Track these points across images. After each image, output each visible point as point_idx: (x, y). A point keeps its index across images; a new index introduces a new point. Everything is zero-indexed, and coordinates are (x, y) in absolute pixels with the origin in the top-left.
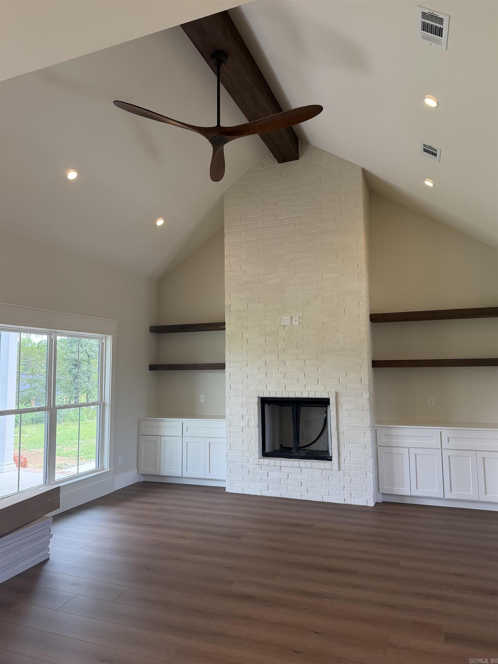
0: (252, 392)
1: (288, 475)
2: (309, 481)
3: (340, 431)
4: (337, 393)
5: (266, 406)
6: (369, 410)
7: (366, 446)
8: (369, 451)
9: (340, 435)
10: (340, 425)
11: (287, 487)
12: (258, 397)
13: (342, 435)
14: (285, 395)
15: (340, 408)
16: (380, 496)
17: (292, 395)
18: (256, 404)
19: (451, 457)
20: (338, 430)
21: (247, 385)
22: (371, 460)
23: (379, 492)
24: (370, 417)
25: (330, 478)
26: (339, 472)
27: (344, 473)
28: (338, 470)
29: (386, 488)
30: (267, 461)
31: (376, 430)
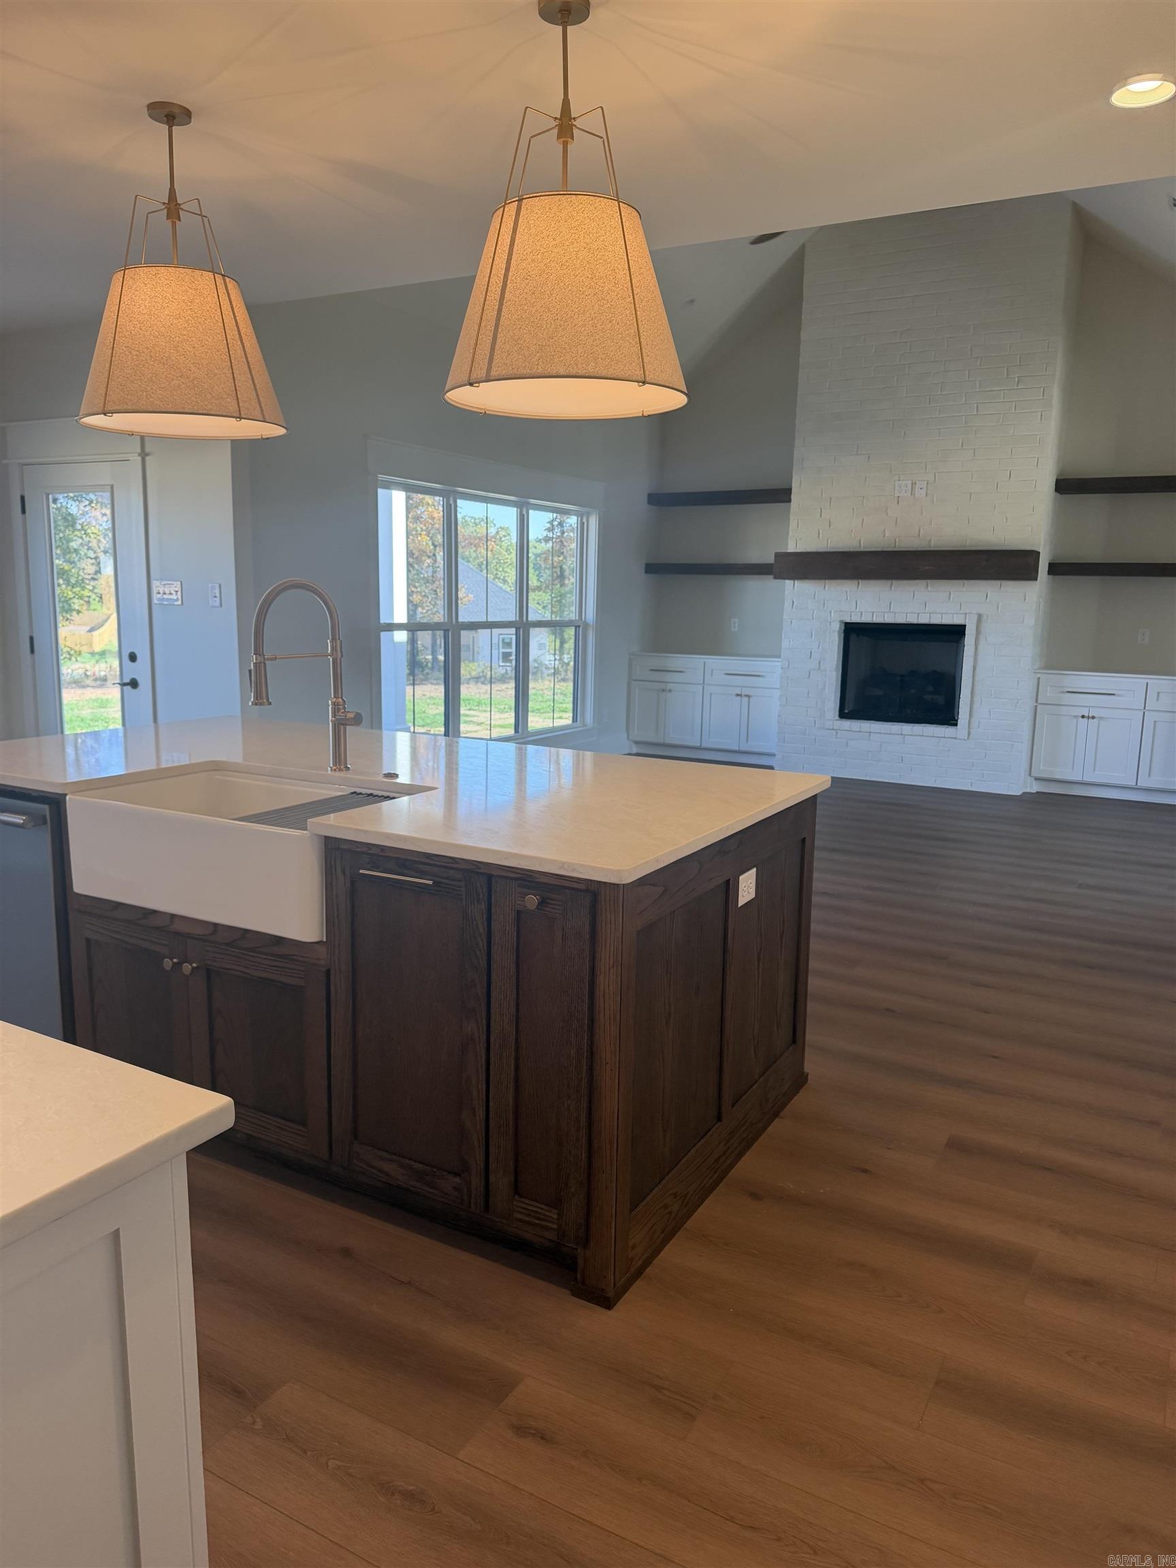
0: (831, 612)
2: (916, 756)
3: (977, 678)
4: (980, 616)
5: (853, 637)
6: (1033, 645)
7: (1018, 702)
8: (1023, 710)
9: (976, 685)
10: (978, 669)
11: (878, 763)
12: (841, 622)
13: (980, 684)
14: (889, 619)
15: (982, 641)
16: (1030, 780)
17: (901, 619)
18: (836, 634)
19: (1157, 724)
22: (1024, 723)
23: (1030, 775)
24: (1032, 656)
25: (951, 751)
26: (968, 742)
27: (975, 743)
28: (965, 739)
29: (1042, 769)
30: (847, 724)
31: (1039, 678)
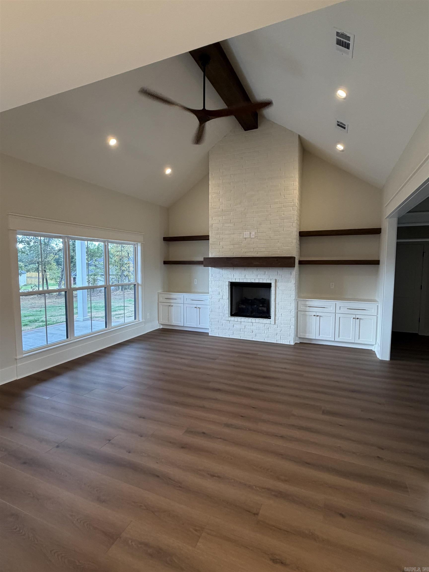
0: (225, 278)
1: (245, 326)
2: (257, 330)
3: (276, 302)
4: (276, 280)
5: (234, 287)
6: (294, 290)
7: (291, 311)
8: (293, 313)
9: (276, 304)
10: (277, 299)
11: (244, 333)
12: (229, 282)
13: (278, 304)
15: (277, 289)
16: (297, 338)
18: (227, 286)
19: (340, 318)
20: (275, 301)
21: (222, 275)
22: (294, 319)
23: (297, 336)
24: (294, 294)
25: (269, 328)
26: (275, 325)
27: (277, 326)
28: (274, 324)
29: (301, 335)
30: (233, 318)
31: (298, 302)
